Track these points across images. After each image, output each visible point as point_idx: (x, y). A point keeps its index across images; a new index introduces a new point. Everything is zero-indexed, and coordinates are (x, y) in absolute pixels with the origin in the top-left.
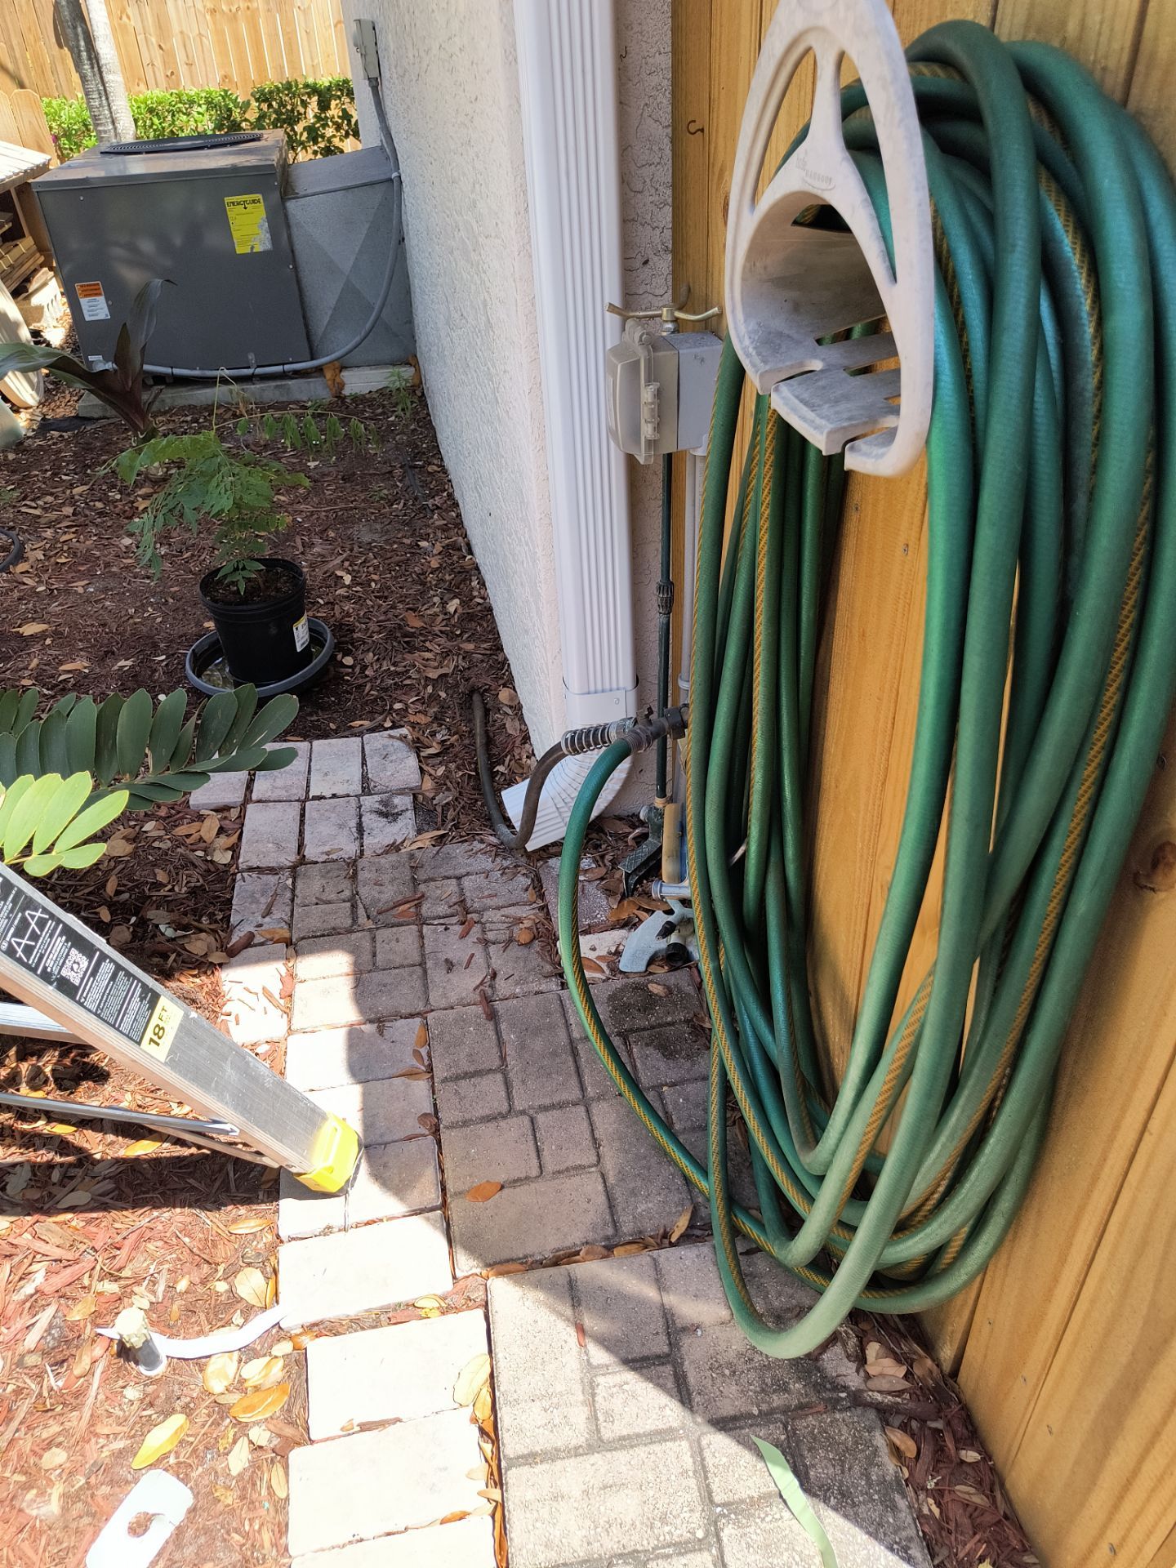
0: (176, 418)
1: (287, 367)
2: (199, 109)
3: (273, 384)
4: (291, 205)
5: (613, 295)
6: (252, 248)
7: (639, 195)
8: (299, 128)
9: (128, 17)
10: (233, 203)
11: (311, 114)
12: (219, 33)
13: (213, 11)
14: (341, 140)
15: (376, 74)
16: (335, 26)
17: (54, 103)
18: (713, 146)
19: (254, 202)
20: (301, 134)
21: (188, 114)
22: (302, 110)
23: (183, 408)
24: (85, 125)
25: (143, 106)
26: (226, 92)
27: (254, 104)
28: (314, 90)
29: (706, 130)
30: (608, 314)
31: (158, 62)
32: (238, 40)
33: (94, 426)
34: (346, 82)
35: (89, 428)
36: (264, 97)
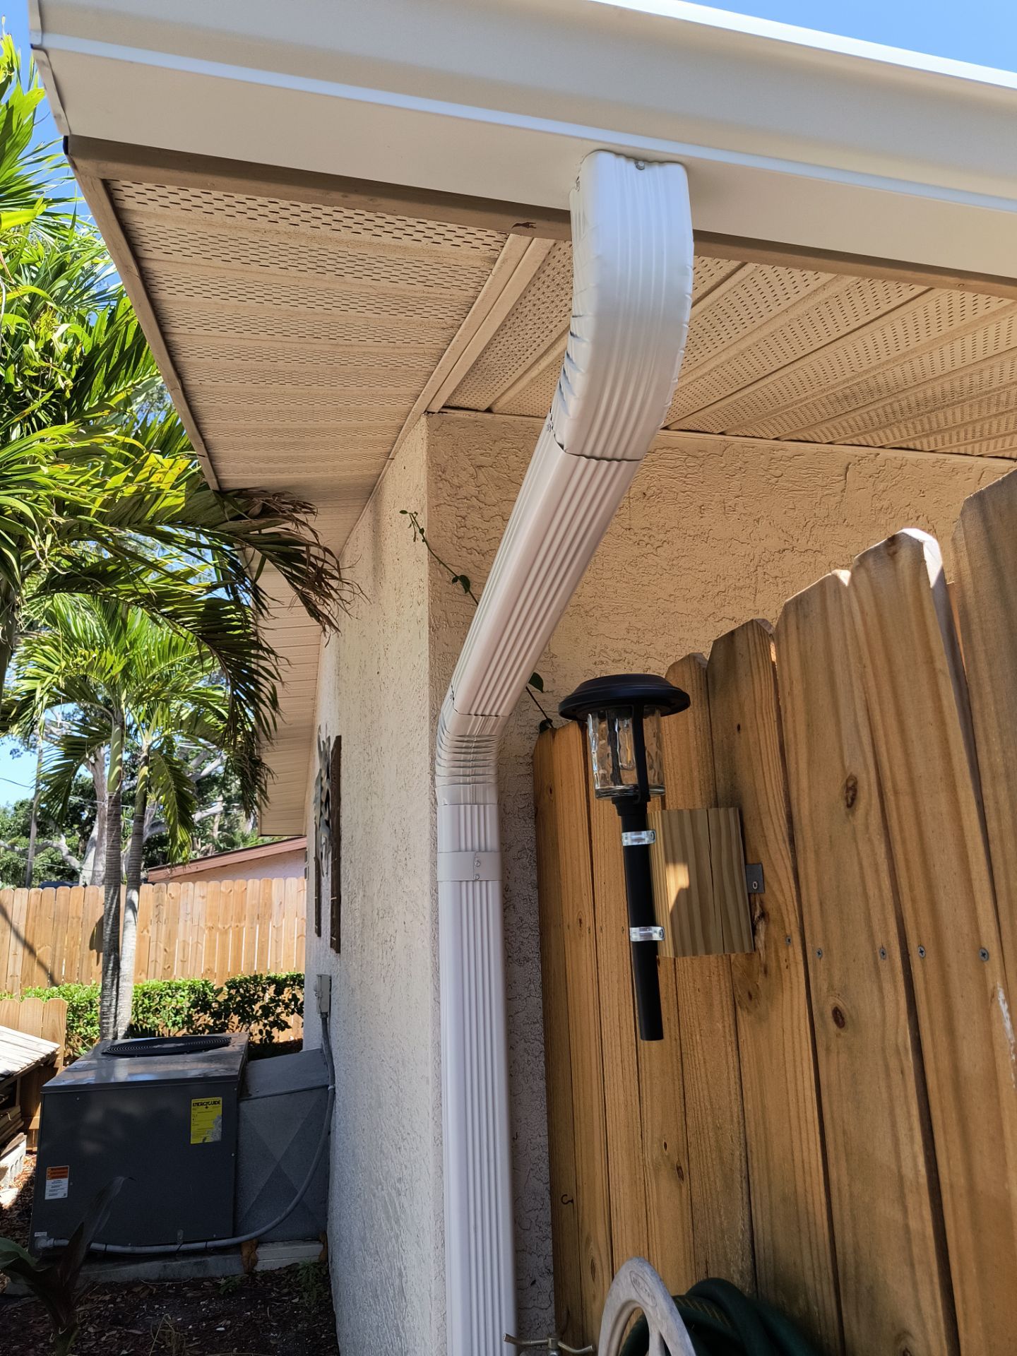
0: (95, 1297)
1: (210, 1244)
2: (183, 994)
3: (193, 1260)
4: (243, 1105)
5: (508, 1327)
6: (205, 1139)
7: (528, 1232)
8: (256, 1007)
9: (148, 931)
10: (198, 1104)
11: (267, 997)
12: (211, 941)
13: (211, 928)
14: (287, 1015)
15: (327, 1010)
16: (298, 938)
17: (73, 987)
18: (580, 1217)
19: (215, 1103)
20: (257, 1011)
21: (172, 997)
22: (261, 994)
23: (105, 1285)
24: (91, 1003)
25: (140, 991)
26: (206, 981)
27: (226, 989)
28: (272, 981)
29: (575, 1201)
30: (505, 1343)
31: (160, 960)
32: (224, 946)
33: (15, 1305)
34: (299, 976)
35: (10, 1307)
36: (233, 985)
